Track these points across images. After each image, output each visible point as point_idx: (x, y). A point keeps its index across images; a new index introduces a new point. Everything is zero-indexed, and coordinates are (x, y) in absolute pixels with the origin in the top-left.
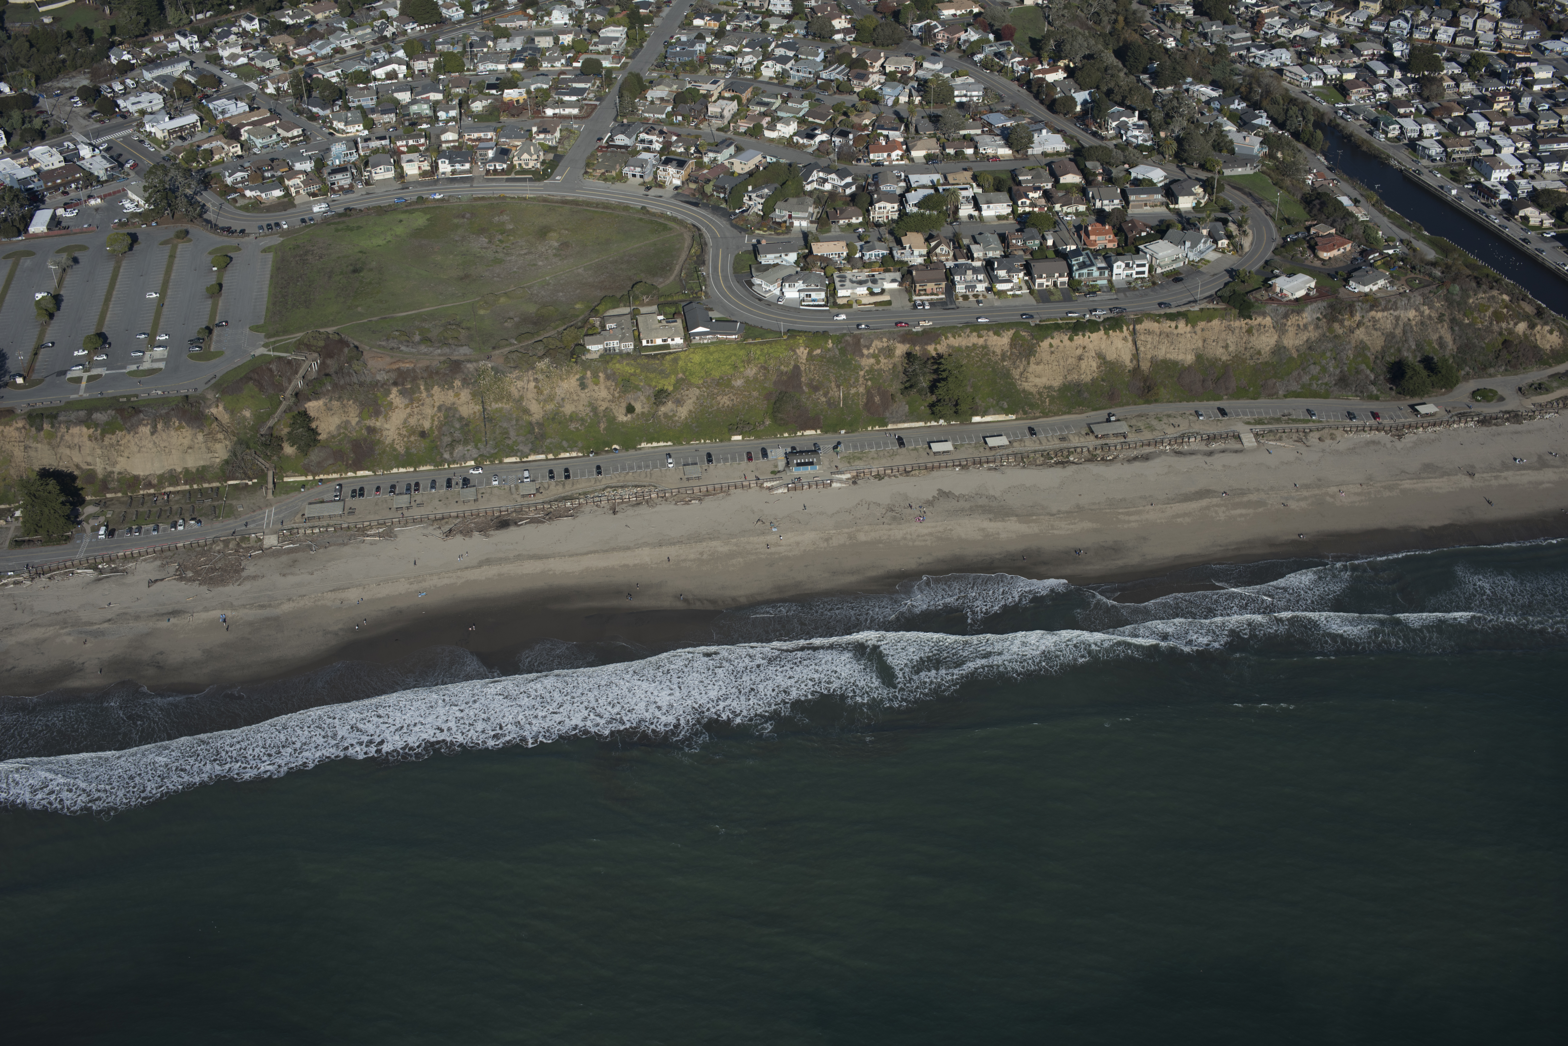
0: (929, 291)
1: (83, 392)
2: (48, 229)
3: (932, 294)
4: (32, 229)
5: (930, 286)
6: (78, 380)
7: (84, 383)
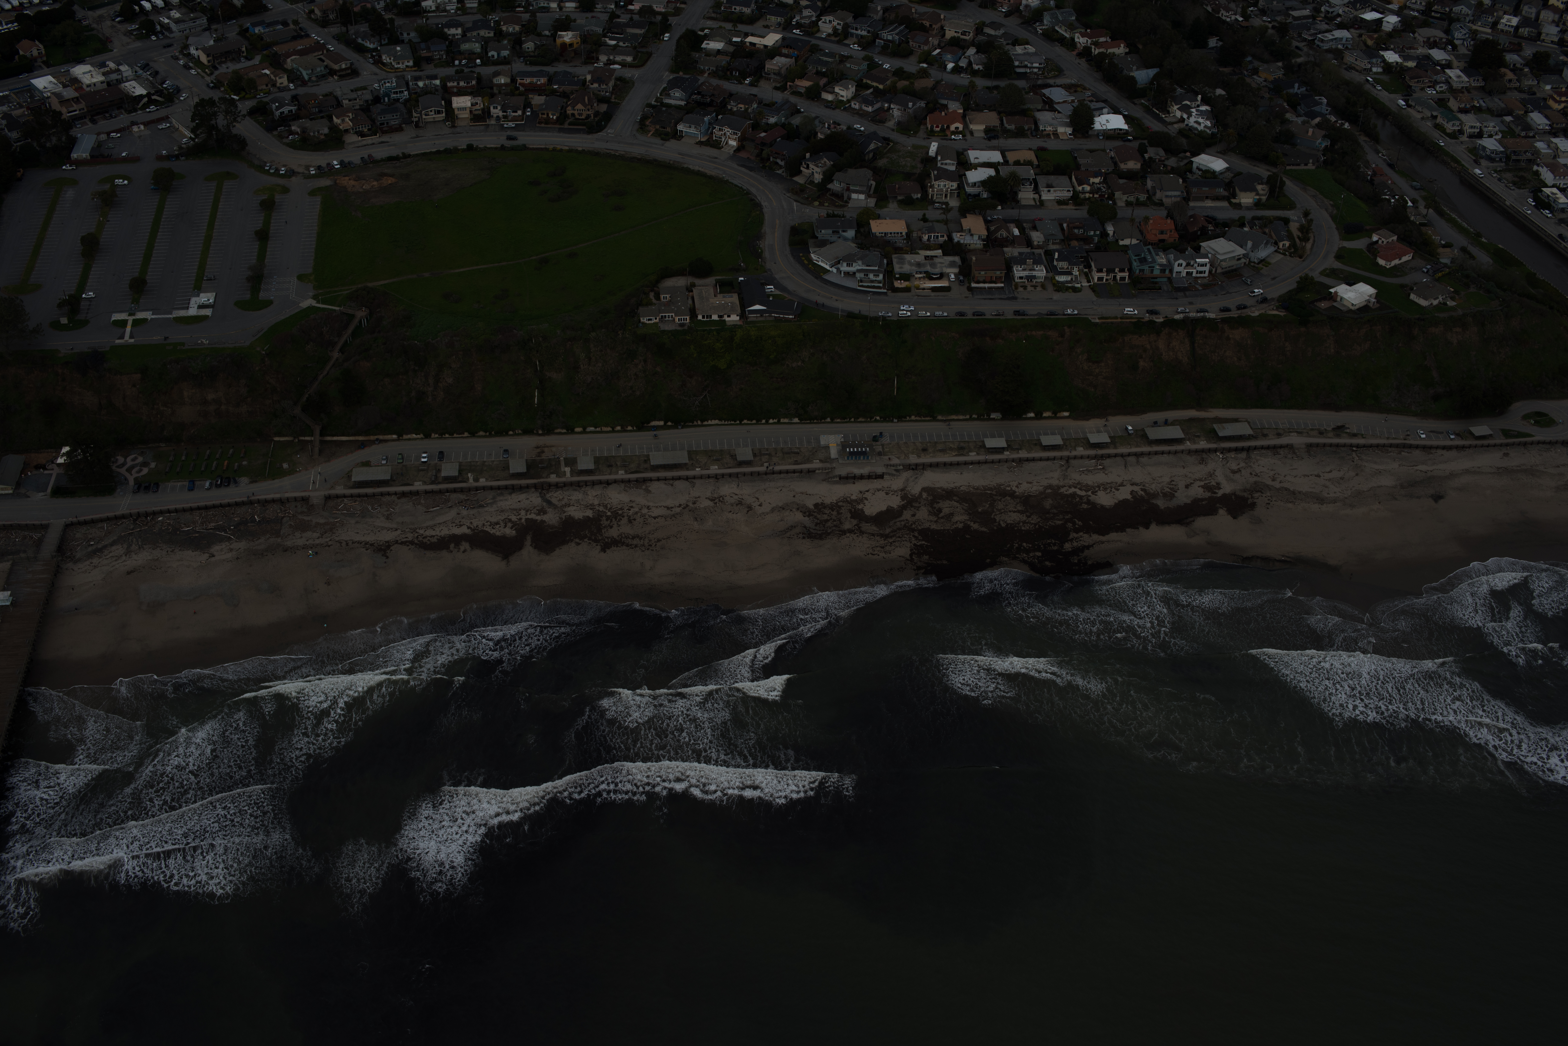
0: (988, 279)
1: (128, 337)
2: (91, 156)
3: (991, 282)
4: (74, 156)
6: (124, 323)
7: (129, 329)
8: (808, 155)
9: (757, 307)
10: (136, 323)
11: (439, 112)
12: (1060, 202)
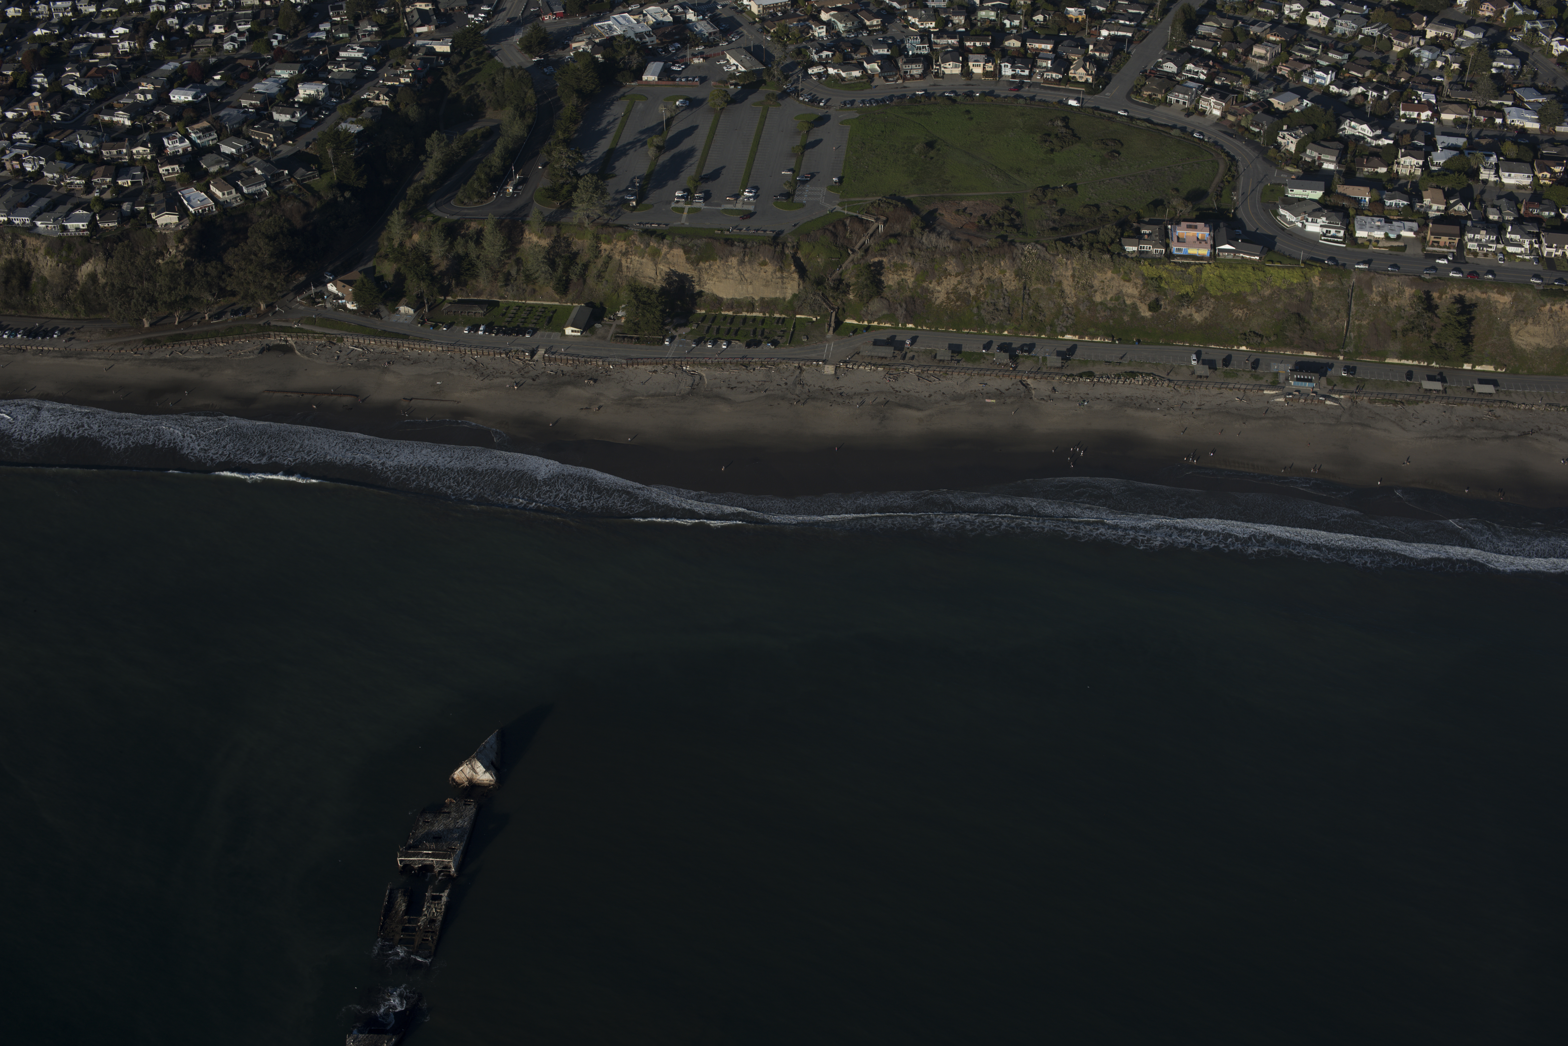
0: (1442, 244)
1: (684, 220)
2: (659, 79)
3: (1445, 247)
4: (645, 78)
5: (1444, 240)
6: (682, 210)
7: (685, 213)
8: (1285, 127)
9: (1227, 247)
10: (691, 211)
11: (956, 67)
12: (1519, 187)
